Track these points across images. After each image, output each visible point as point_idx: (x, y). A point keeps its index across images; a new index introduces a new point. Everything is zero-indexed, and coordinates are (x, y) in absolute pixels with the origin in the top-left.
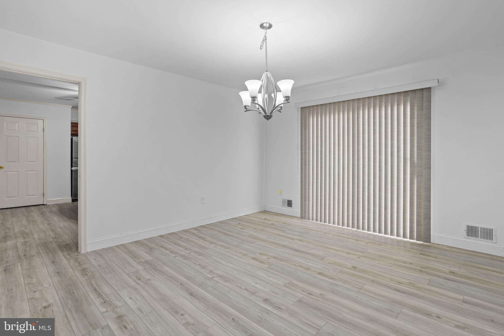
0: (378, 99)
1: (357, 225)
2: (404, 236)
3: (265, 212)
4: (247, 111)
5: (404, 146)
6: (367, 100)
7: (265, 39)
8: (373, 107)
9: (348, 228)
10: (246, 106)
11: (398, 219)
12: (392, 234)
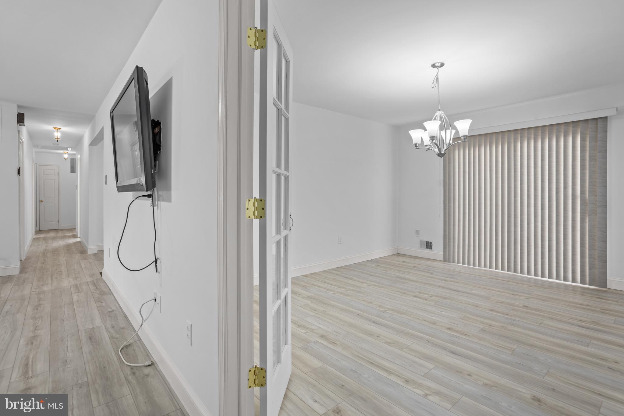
0: (540, 130)
1: (514, 269)
2: (574, 280)
3: (398, 255)
4: (417, 148)
5: (572, 181)
6: (526, 132)
7: (437, 78)
8: (534, 139)
9: (502, 272)
10: (417, 144)
11: (565, 262)
12: (558, 277)
